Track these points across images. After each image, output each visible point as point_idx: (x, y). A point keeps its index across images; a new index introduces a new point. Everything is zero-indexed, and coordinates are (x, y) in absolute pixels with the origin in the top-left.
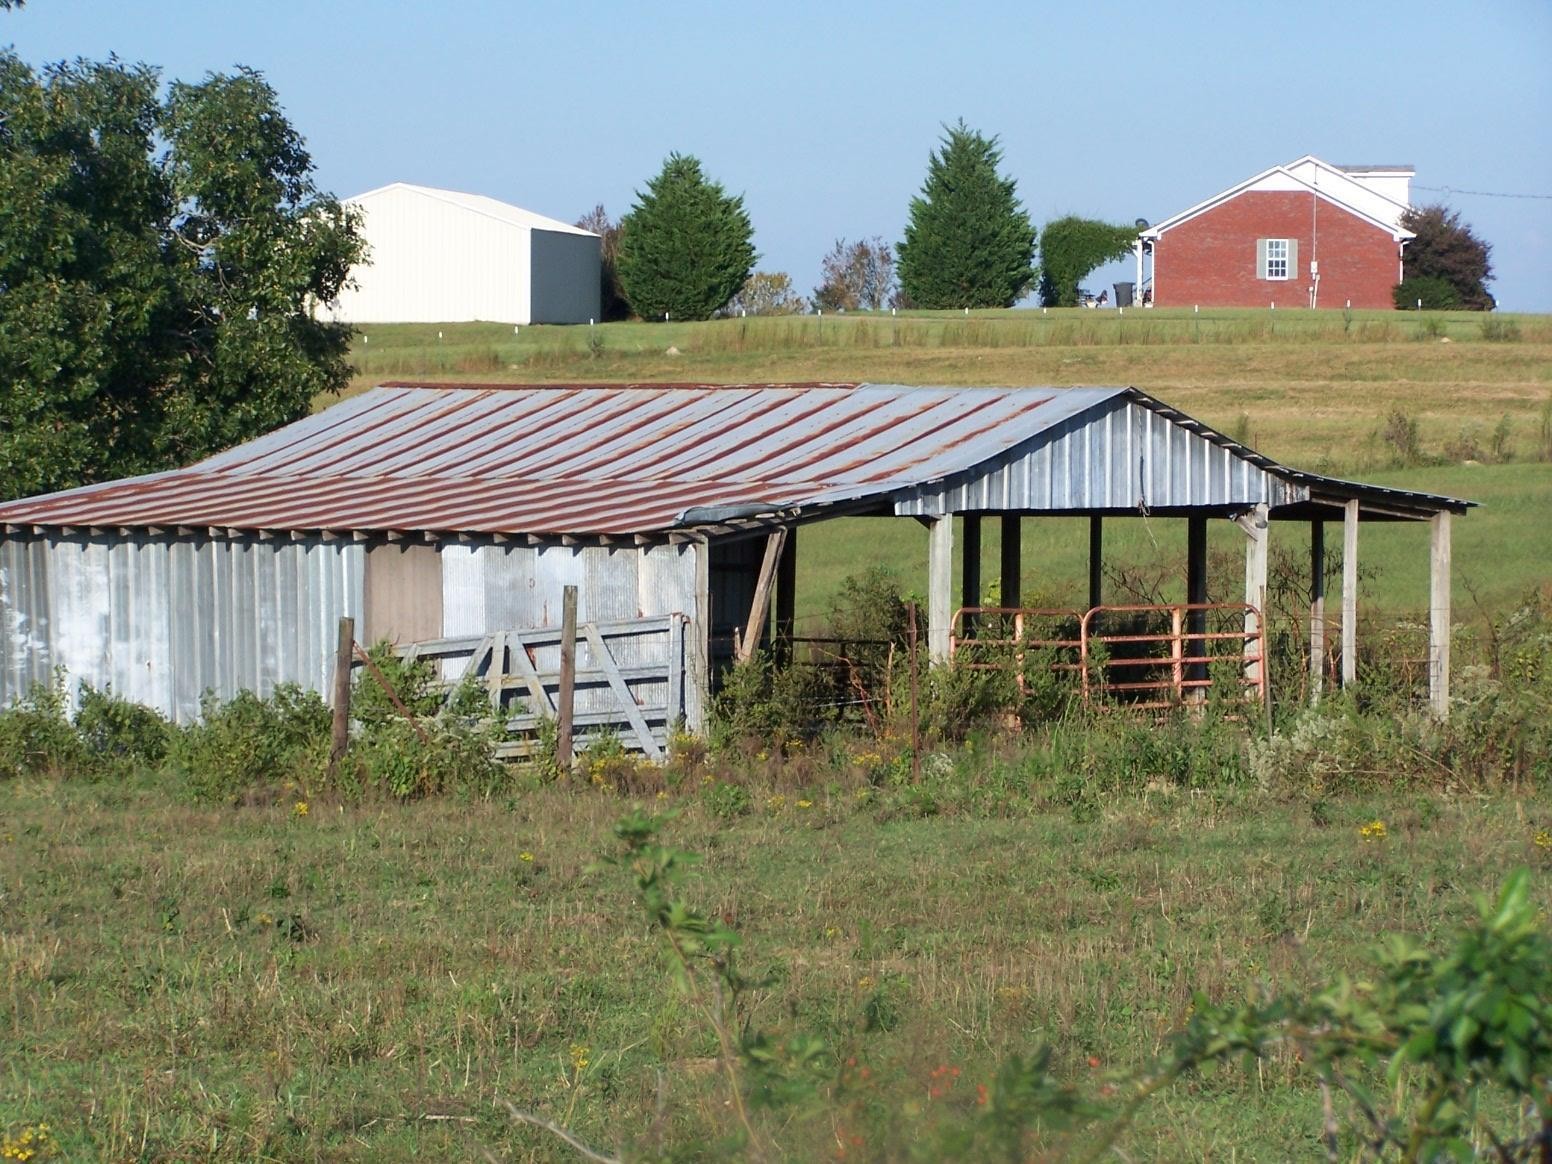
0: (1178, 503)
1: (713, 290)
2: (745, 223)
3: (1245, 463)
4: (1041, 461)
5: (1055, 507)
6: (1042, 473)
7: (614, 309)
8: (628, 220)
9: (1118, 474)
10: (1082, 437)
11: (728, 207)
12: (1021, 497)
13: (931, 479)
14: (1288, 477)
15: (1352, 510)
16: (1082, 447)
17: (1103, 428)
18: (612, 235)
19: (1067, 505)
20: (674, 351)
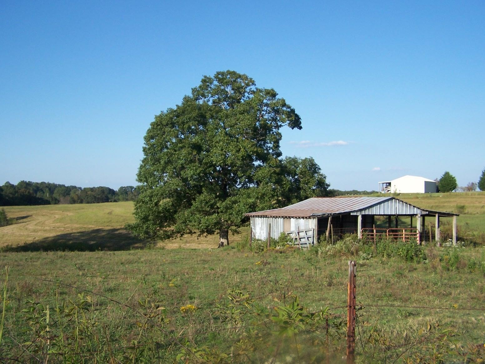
0: (403, 214)
1: (451, 189)
2: (455, 180)
3: (416, 208)
4: (378, 207)
5: (380, 214)
6: (378, 209)
7: (438, 191)
8: (440, 180)
9: (392, 209)
10: (385, 204)
11: (453, 178)
12: (374, 212)
13: (356, 209)
14: (423, 210)
15: (437, 215)
16: (385, 206)
17: (389, 203)
18: (438, 182)
19: (382, 214)
20: (441, 196)
